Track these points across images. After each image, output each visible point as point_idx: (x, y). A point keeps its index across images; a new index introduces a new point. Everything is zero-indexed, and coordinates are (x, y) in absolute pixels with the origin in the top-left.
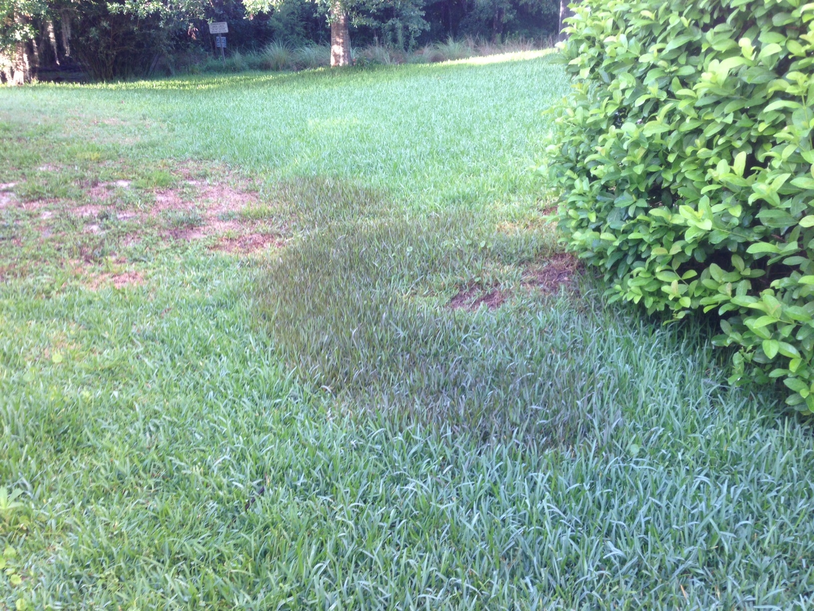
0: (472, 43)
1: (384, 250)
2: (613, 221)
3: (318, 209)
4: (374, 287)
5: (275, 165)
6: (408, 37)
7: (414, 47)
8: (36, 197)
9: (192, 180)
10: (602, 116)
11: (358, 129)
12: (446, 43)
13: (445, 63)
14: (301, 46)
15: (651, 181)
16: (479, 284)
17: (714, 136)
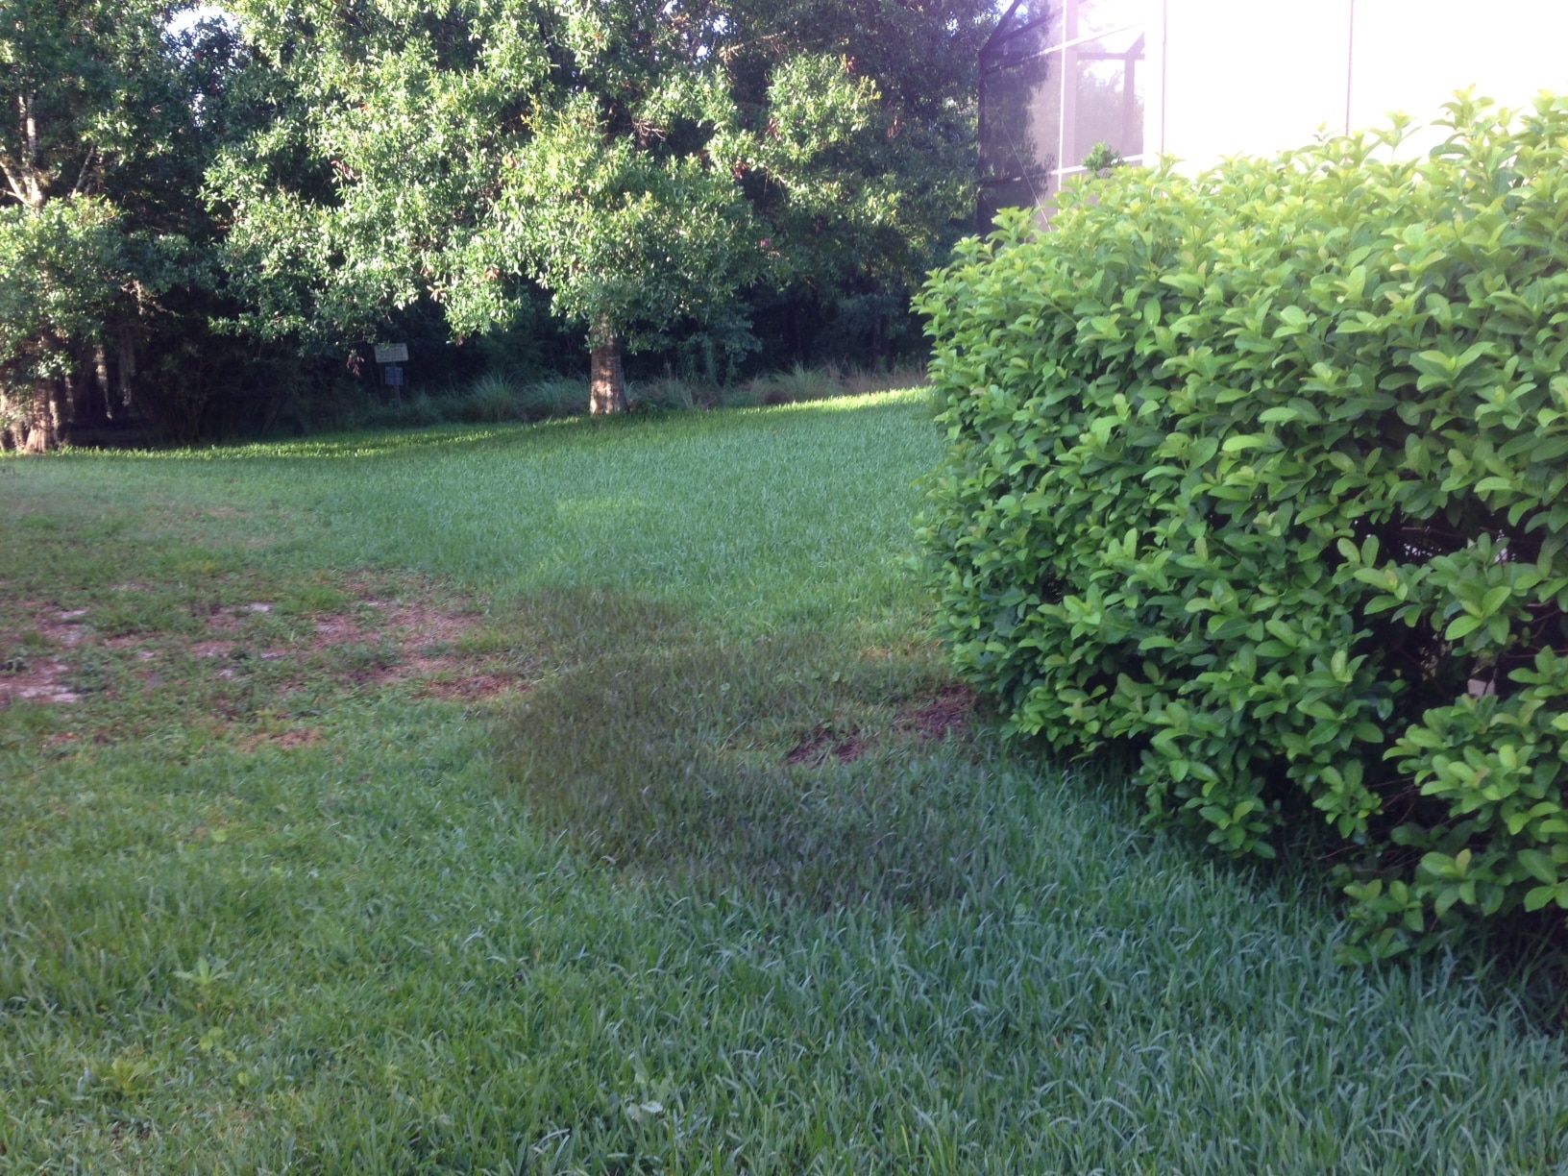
0: (836, 372)
1: (688, 691)
2: (1003, 627)
3: (582, 635)
4: (673, 740)
5: (507, 574)
6: (723, 363)
7: (734, 379)
8: (124, 630)
9: (371, 599)
10: (978, 488)
11: (642, 515)
12: (790, 373)
13: (787, 407)
14: (537, 380)
15: (1041, 571)
16: (829, 732)
17: (1105, 510)
